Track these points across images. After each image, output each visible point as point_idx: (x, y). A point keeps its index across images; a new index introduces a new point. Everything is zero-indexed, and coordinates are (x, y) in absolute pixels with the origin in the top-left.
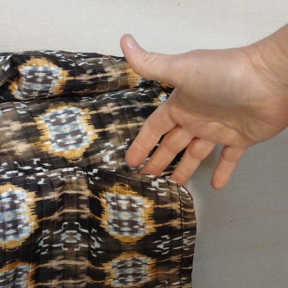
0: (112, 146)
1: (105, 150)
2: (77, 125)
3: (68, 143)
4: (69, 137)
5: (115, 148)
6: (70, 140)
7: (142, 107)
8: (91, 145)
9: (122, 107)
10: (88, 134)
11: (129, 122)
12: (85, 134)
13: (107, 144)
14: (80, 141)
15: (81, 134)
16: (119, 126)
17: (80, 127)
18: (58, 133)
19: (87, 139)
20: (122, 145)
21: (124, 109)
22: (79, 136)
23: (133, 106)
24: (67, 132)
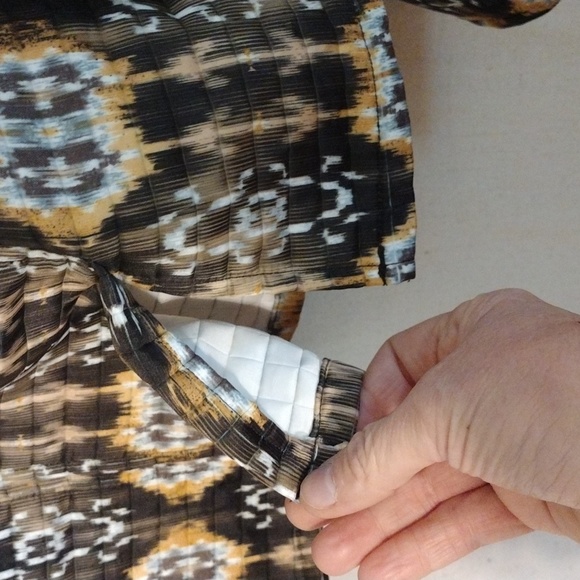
0: (197, 199)
1: (174, 214)
2: (86, 124)
3: (52, 184)
4: (59, 164)
5: (205, 206)
6: (62, 173)
7: (304, 62)
8: (132, 197)
9: (243, 58)
10: (123, 158)
11: (259, 113)
12: (114, 159)
13: (182, 194)
14: (94, 181)
15: (98, 155)
16: (227, 131)
17: (97, 134)
18: (23, 146)
19: (118, 175)
20: (228, 193)
21: (246, 66)
22: (92, 164)
23: (277, 54)
24: (53, 146)
